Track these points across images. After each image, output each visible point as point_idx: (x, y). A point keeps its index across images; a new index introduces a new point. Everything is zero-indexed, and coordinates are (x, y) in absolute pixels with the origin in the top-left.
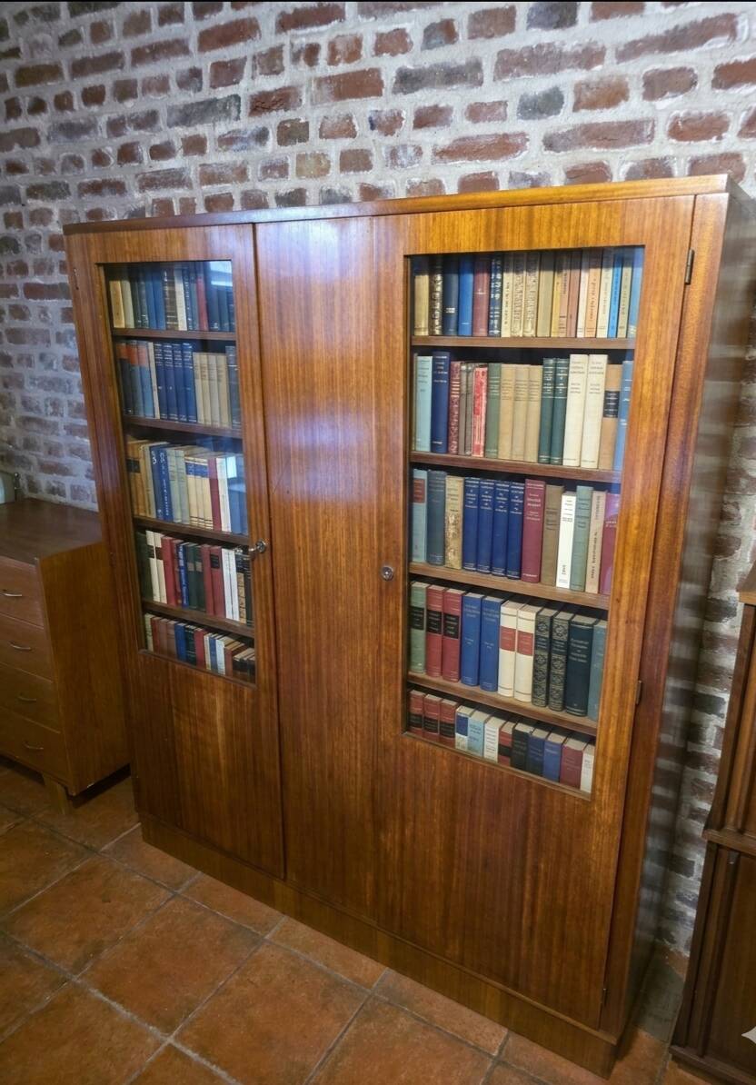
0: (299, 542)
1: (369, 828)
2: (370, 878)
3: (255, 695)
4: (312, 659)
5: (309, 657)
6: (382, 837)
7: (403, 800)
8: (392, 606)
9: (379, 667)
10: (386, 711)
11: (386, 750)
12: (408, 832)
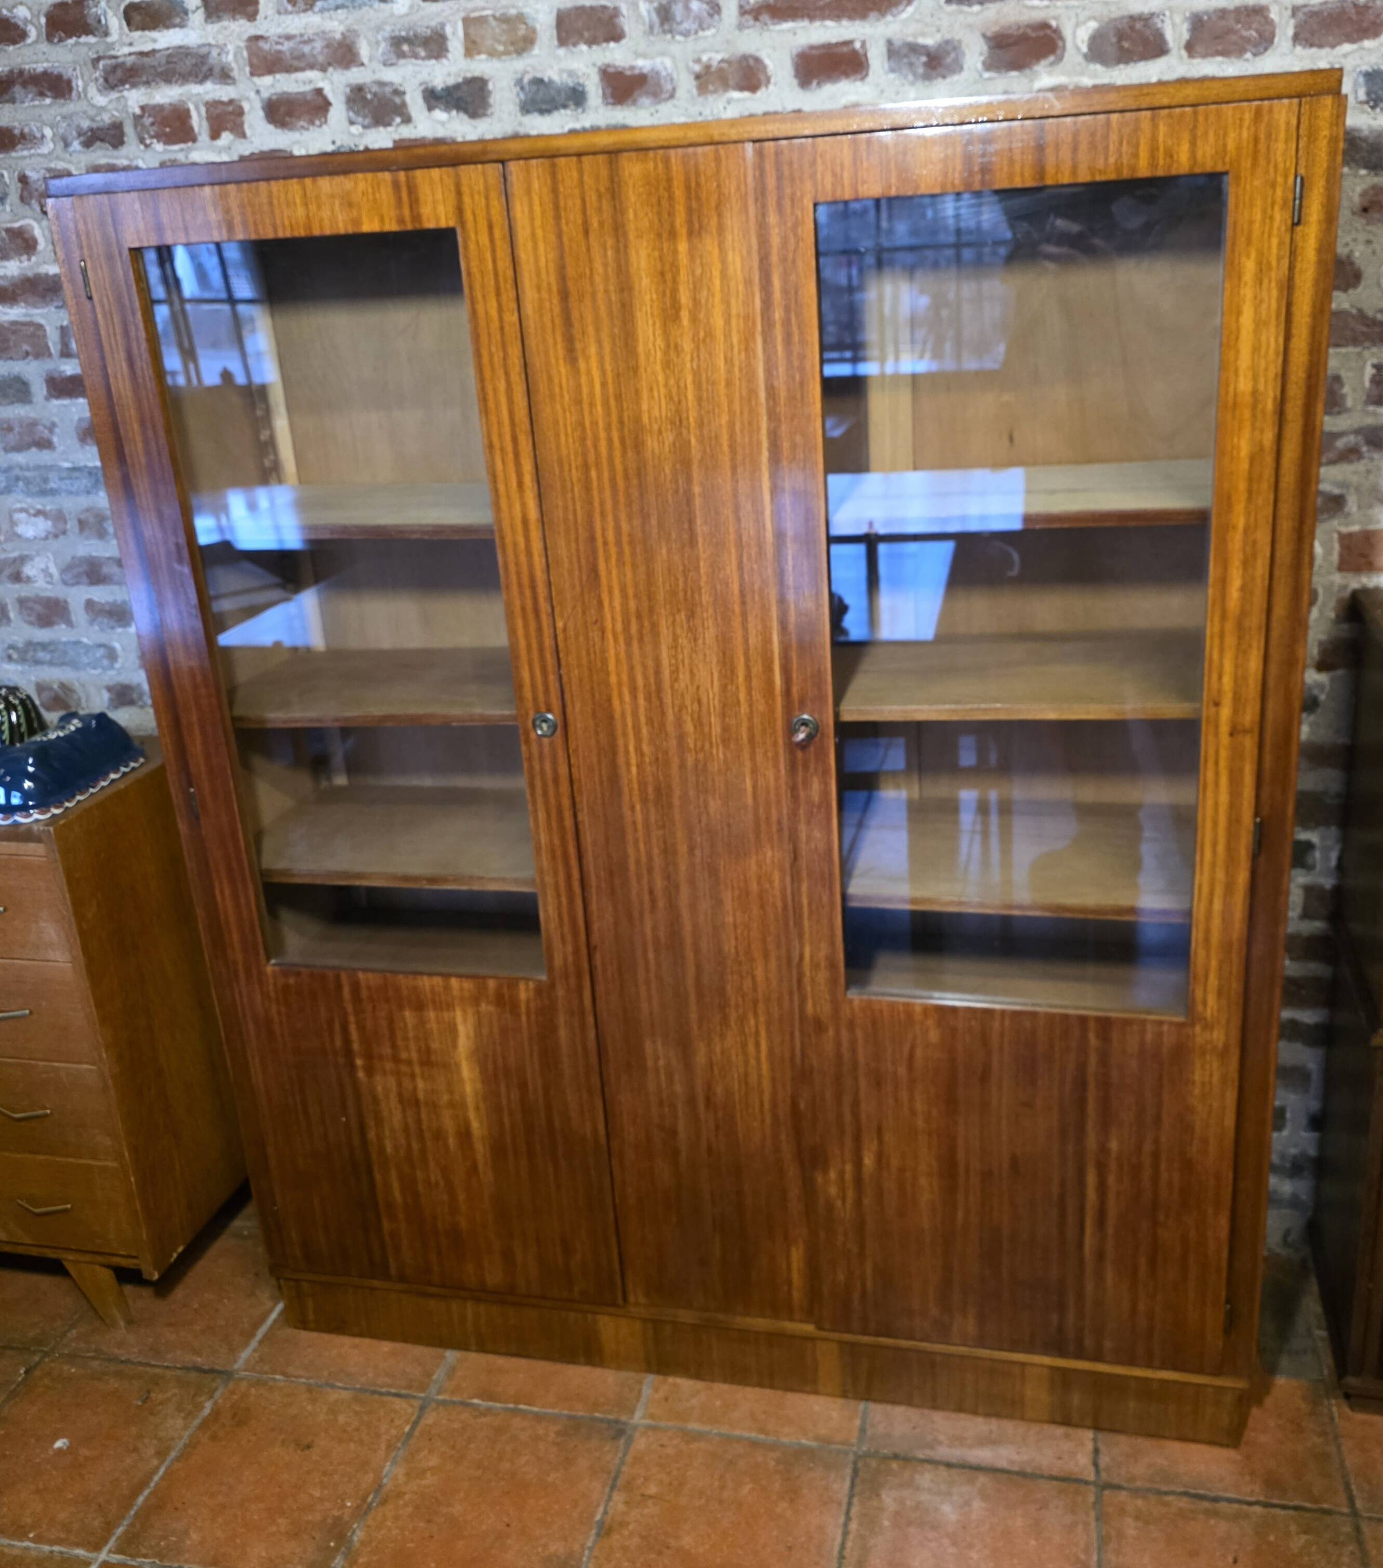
0: (621, 704)
1: (792, 1171)
2: (797, 1255)
3: (544, 991)
4: (661, 903)
5: (653, 901)
6: (820, 1179)
7: (856, 1104)
8: (816, 785)
9: (796, 893)
10: (815, 966)
11: (819, 1026)
12: (868, 1161)
